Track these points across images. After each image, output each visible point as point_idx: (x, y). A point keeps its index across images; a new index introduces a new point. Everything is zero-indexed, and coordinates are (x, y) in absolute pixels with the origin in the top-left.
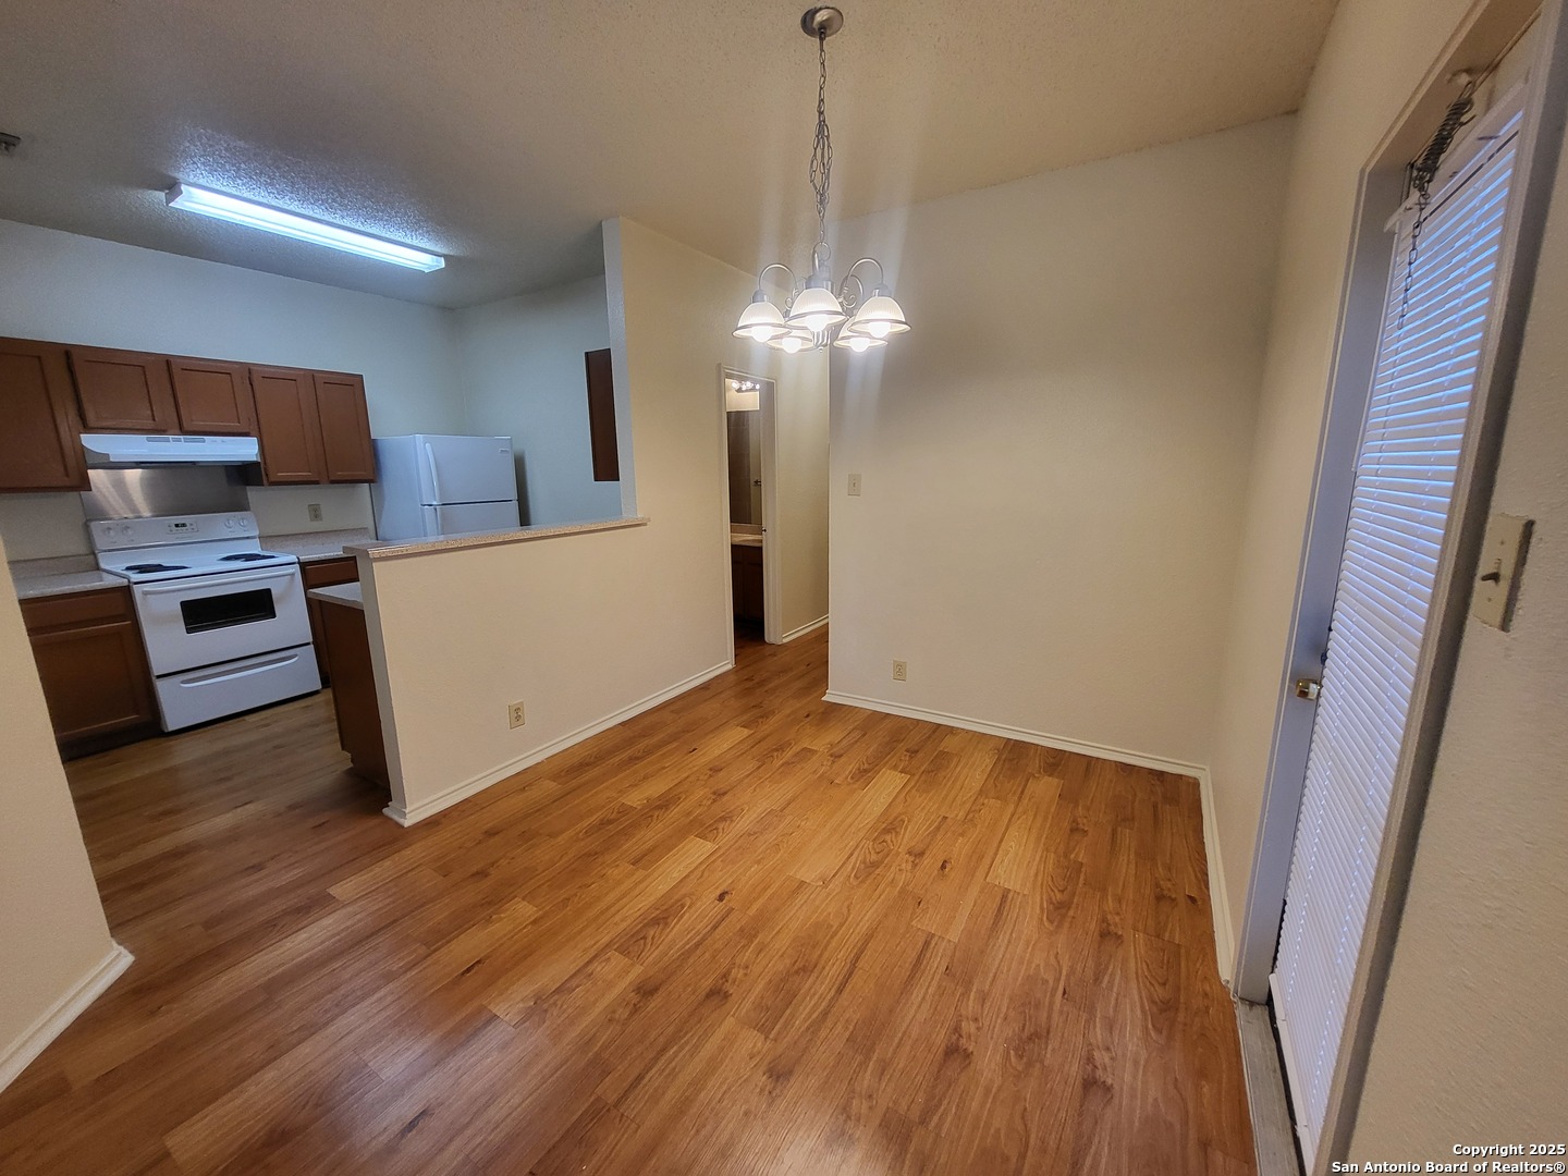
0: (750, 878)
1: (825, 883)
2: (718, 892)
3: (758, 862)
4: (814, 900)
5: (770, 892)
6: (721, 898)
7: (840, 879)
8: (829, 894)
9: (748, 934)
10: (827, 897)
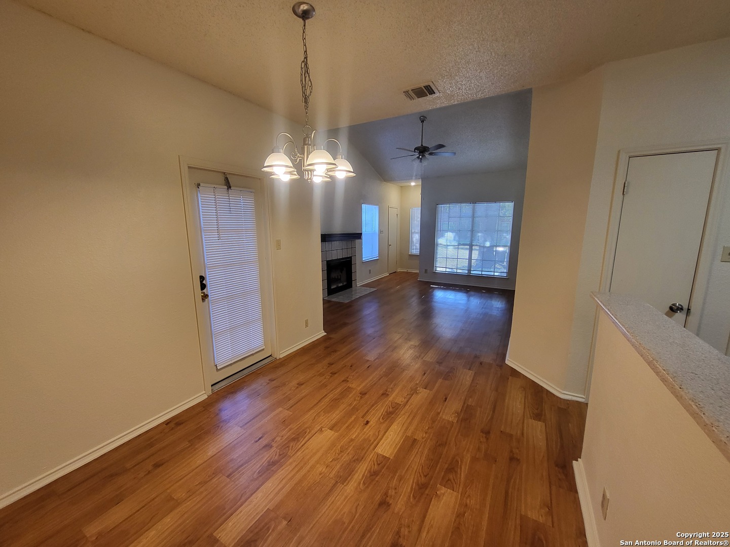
0: (356, 431)
1: (321, 430)
2: (369, 424)
3: (352, 440)
4: (328, 422)
5: (346, 425)
6: (368, 422)
7: (313, 432)
8: (321, 424)
9: (355, 409)
10: (322, 423)
